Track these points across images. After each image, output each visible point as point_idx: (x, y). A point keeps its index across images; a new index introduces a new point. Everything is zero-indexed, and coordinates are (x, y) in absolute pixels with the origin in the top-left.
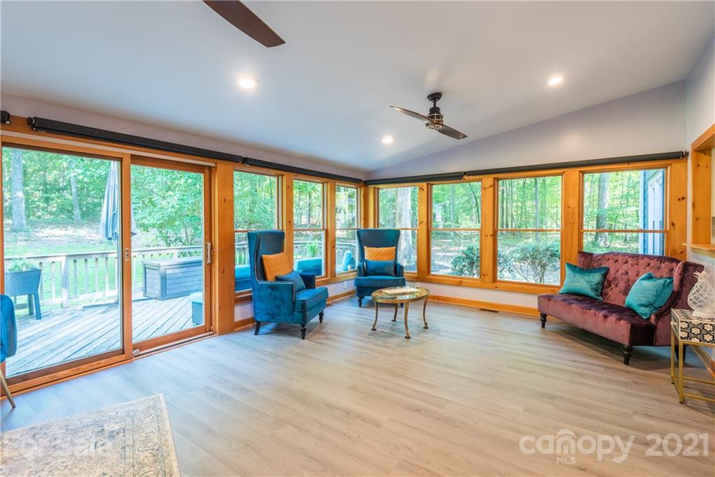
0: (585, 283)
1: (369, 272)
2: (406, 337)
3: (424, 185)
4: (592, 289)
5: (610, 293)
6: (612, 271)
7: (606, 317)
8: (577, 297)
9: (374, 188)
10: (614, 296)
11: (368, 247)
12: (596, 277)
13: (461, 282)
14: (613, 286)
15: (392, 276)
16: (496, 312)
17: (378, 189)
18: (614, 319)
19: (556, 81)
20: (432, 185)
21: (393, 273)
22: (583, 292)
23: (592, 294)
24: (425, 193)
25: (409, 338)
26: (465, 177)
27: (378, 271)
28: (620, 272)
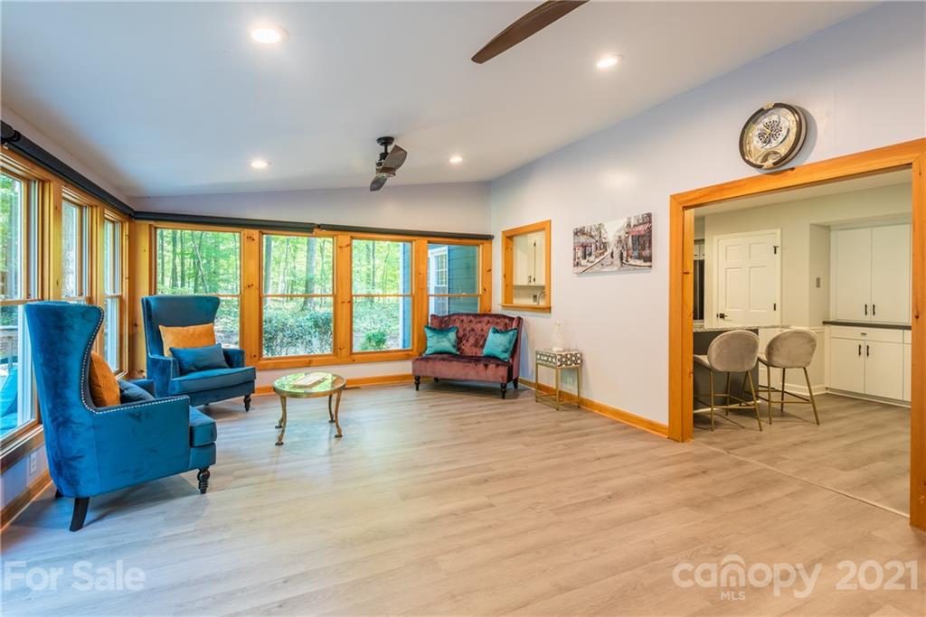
0: (446, 343)
1: (186, 367)
2: (336, 436)
3: (255, 233)
4: (454, 346)
5: (463, 347)
6: (461, 331)
7: (486, 366)
8: (442, 355)
9: (150, 225)
10: (468, 349)
11: (167, 326)
12: (452, 336)
13: (310, 362)
14: (464, 342)
15: (225, 367)
16: (358, 388)
17: (156, 228)
18: (494, 366)
19: (456, 160)
20: (263, 234)
21: (225, 364)
22: (446, 350)
23: (454, 351)
24: (255, 245)
25: (341, 436)
26: (316, 230)
27: (201, 364)
28: (468, 329)
